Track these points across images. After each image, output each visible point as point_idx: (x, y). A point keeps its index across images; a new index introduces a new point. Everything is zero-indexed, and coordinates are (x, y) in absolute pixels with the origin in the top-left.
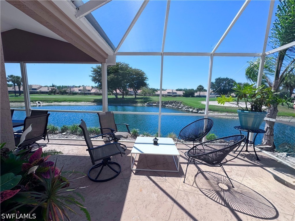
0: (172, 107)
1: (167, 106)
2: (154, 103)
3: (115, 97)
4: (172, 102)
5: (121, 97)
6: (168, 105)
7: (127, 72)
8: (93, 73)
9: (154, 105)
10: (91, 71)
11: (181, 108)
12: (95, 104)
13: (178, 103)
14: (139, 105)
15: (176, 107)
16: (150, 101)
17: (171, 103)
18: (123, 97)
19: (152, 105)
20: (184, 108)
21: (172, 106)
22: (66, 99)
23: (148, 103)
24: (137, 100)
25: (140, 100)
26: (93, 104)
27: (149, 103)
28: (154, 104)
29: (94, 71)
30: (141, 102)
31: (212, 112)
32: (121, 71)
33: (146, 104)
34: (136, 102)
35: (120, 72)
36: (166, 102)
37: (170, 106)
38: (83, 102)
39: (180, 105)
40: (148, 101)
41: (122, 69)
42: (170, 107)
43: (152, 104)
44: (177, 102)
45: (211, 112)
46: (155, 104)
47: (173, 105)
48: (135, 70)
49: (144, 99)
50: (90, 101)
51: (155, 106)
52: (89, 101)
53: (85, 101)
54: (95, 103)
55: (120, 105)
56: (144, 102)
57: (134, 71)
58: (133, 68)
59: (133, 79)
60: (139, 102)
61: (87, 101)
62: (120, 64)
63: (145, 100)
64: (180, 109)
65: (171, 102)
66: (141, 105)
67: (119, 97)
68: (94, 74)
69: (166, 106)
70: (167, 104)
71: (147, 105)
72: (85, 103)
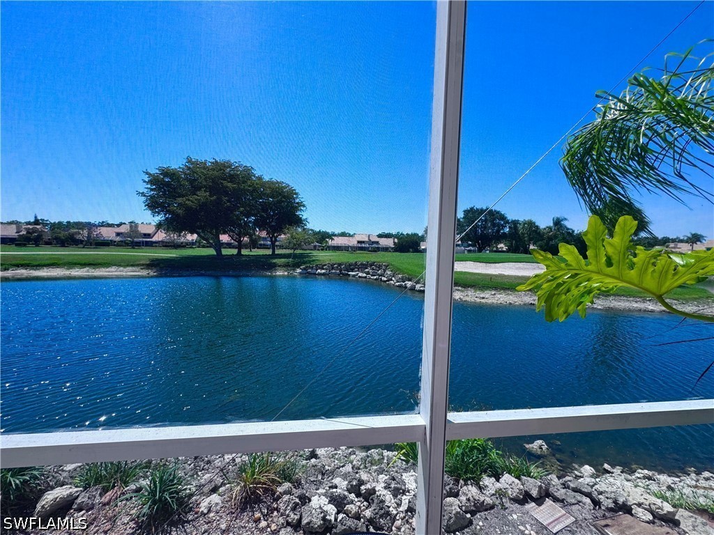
0: (366, 277)
1: (354, 276)
2: (320, 268)
3: (215, 253)
4: (364, 265)
5: (235, 251)
6: (354, 273)
7: (247, 187)
8: (149, 186)
9: (319, 274)
10: (145, 182)
11: (387, 281)
12: (152, 274)
13: (379, 267)
14: (279, 273)
15: (375, 277)
16: (310, 262)
17: (362, 267)
18: (239, 252)
19: (315, 274)
20: (393, 279)
21: (365, 275)
22: (60, 259)
23: (304, 269)
24: (274, 261)
25: (283, 260)
26: (144, 273)
27: (307, 267)
28: (319, 271)
29: (151, 182)
30: (286, 266)
31: (460, 288)
32: (229, 184)
33: (299, 271)
34: (273, 267)
35: (227, 187)
36: (350, 265)
37: (360, 274)
38: (113, 269)
39: (385, 271)
40: (305, 263)
41: (232, 178)
42: (360, 277)
43: (314, 271)
44: (376, 266)
45: (458, 290)
46: (323, 271)
47: (368, 273)
48: (271, 182)
49: (295, 256)
50: (138, 265)
51: (323, 274)
52: (132, 266)
53: (120, 266)
54: (152, 269)
55: (227, 273)
56: (293, 266)
57: (267, 186)
58: (266, 178)
59: (265, 207)
60: (279, 266)
61: (128, 266)
62: (230, 167)
63: (298, 261)
64: (385, 281)
65: (362, 264)
66: (286, 273)
67: (225, 252)
68: (152, 190)
69: (349, 275)
70: (352, 270)
71: (300, 273)
72: (122, 268)
